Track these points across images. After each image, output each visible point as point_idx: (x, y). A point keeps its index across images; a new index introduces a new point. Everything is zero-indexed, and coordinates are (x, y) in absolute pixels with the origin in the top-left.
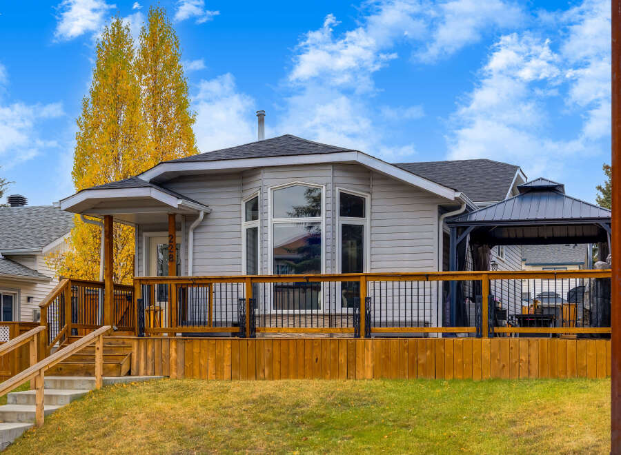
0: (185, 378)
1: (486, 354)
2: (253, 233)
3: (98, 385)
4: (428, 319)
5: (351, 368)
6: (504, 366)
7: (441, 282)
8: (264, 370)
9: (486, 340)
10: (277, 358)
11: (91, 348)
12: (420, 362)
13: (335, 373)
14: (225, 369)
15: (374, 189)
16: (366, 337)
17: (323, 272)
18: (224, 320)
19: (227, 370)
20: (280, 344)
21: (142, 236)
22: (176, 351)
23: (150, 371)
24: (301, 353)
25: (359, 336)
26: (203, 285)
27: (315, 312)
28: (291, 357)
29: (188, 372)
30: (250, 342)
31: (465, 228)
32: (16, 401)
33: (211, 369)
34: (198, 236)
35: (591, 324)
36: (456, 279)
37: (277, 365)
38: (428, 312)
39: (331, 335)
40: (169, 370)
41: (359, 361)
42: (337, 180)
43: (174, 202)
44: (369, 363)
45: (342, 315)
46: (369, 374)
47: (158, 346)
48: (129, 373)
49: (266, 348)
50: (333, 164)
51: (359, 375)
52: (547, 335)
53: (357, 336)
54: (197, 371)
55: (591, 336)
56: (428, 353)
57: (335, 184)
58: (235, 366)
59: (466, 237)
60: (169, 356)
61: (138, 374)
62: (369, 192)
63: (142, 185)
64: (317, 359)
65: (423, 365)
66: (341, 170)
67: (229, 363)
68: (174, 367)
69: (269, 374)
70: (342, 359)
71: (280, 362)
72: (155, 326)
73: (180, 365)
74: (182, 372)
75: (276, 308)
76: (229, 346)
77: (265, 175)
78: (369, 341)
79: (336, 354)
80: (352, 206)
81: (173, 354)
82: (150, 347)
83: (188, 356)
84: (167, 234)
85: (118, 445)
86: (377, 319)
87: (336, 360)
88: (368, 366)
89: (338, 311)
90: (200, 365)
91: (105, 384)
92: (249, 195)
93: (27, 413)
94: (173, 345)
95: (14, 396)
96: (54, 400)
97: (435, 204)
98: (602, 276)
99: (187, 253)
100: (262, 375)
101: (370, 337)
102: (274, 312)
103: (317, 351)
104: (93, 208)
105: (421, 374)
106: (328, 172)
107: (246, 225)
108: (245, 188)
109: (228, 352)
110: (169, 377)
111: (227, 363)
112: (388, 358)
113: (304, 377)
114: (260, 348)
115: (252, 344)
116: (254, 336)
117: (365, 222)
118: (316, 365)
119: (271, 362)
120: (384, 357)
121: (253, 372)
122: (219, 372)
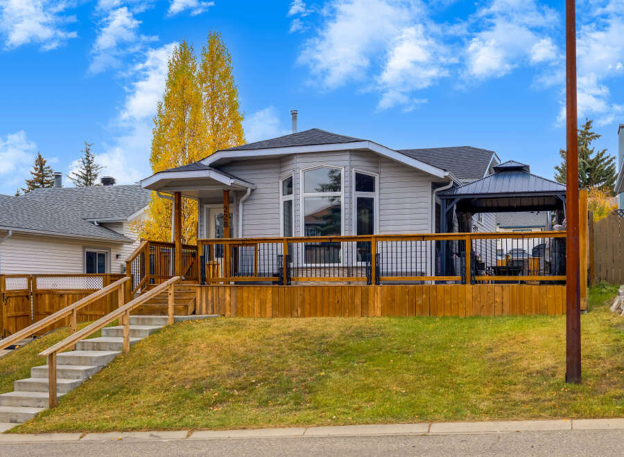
0: (236, 317)
1: (469, 297)
2: (288, 204)
3: (170, 322)
4: (423, 270)
5: (365, 308)
6: (483, 306)
7: (434, 242)
8: (297, 311)
9: (469, 286)
10: (307, 301)
11: (165, 294)
12: (418, 303)
13: (352, 312)
14: (267, 310)
15: (382, 170)
16: (376, 284)
17: (343, 234)
18: (266, 272)
19: (269, 310)
20: (310, 291)
21: (203, 207)
22: (230, 295)
23: (210, 311)
24: (326, 297)
25: (371, 284)
26: (251, 245)
27: (336, 265)
28: (319, 300)
29: (239, 312)
30: (286, 289)
31: (452, 200)
32: (108, 334)
33: (257, 309)
34: (246, 207)
35: (550, 273)
36: (445, 239)
37: (307, 307)
38: (424, 265)
39: (349, 283)
40: (225, 311)
41: (371, 302)
42: (353, 163)
43: (228, 181)
44: (378, 304)
45: (357, 267)
46: (379, 313)
47: (216, 291)
48: (194, 313)
49: (299, 294)
50: (350, 151)
51: (371, 313)
52: (516, 282)
53: (369, 283)
54: (246, 312)
55: (551, 283)
56: (424, 296)
57: (351, 167)
58: (275, 307)
59: (453, 207)
60: (225, 299)
61: (201, 313)
62: (378, 173)
63: (203, 168)
64: (338, 301)
65: (420, 305)
66: (356, 155)
67: (271, 305)
68: (228, 308)
69: (302, 313)
70: (358, 301)
71: (309, 304)
72: (213, 277)
73: (233, 306)
74: (234, 312)
75: (306, 262)
76: (270, 292)
77: (297, 160)
78: (379, 288)
79: (353, 298)
80: (365, 183)
81: (228, 298)
82: (210, 292)
83: (239, 300)
84: (222, 205)
85: (186, 367)
86: (385, 271)
87: (353, 302)
88: (377, 307)
89: (355, 265)
90: (249, 306)
91: (176, 321)
92: (286, 175)
93: (116, 343)
94: (228, 291)
95: (107, 331)
96: (137, 334)
97: (428, 181)
98: (559, 236)
99: (238, 220)
100: (296, 314)
101: (379, 284)
102: (305, 265)
103: (338, 295)
104: (166, 186)
105: (418, 312)
106: (347, 157)
107: (283, 199)
109: (270, 296)
110: (224, 315)
111: (269, 305)
112: (393, 300)
113: (329, 315)
114: (294, 293)
115: (288, 290)
116: (290, 284)
117: (375, 195)
118: (337, 306)
119: (303, 304)
120: (390, 299)
121: (289, 312)
122: (263, 312)
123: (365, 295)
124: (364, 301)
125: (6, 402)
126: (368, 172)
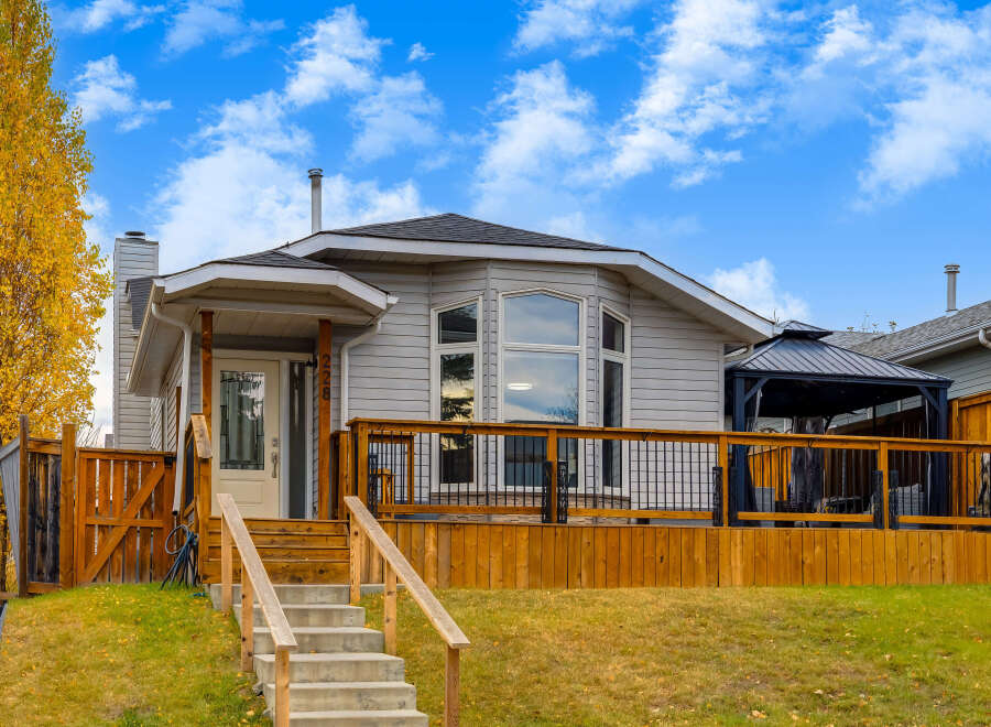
0: (450, 587)
1: (891, 551)
6: (913, 568)
8: (580, 575)
9: (890, 533)
10: (601, 555)
12: (807, 562)
13: (691, 578)
14: (519, 573)
15: (637, 312)
16: (731, 525)
19: (522, 574)
20: (606, 535)
22: (437, 544)
24: (639, 550)
25: (721, 525)
28: (624, 554)
29: (456, 577)
30: (559, 531)
31: (755, 380)
33: (496, 572)
34: (355, 361)
37: (601, 568)
41: (723, 560)
42: (602, 292)
43: (380, 300)
44: (737, 563)
46: (738, 579)
47: (405, 534)
49: (585, 540)
51: (724, 581)
53: (718, 523)
54: (471, 575)
56: (818, 549)
57: (600, 299)
58: (535, 567)
60: (424, 550)
62: (630, 316)
64: (662, 558)
65: (811, 566)
67: (525, 564)
68: (432, 569)
69: (589, 580)
70: (700, 555)
71: (606, 562)
73: (443, 566)
74: (446, 577)
76: (525, 536)
77: (491, 272)
78: (737, 532)
79: (691, 550)
81: (431, 548)
83: (457, 553)
87: (690, 559)
88: (736, 567)
90: (478, 567)
94: (431, 533)
96: (336, 620)
97: (718, 342)
100: (577, 581)
105: (808, 579)
106: (592, 279)
107: (439, 350)
108: (437, 290)
109: (523, 545)
111: (522, 563)
112: (764, 556)
113: (642, 584)
114: (575, 539)
115: (563, 534)
116: (565, 522)
117: (625, 358)
118: (661, 567)
119: (592, 562)
120: (757, 554)
121: (563, 577)
122: (508, 578)
123: (713, 545)
124: (712, 556)
126: (617, 313)
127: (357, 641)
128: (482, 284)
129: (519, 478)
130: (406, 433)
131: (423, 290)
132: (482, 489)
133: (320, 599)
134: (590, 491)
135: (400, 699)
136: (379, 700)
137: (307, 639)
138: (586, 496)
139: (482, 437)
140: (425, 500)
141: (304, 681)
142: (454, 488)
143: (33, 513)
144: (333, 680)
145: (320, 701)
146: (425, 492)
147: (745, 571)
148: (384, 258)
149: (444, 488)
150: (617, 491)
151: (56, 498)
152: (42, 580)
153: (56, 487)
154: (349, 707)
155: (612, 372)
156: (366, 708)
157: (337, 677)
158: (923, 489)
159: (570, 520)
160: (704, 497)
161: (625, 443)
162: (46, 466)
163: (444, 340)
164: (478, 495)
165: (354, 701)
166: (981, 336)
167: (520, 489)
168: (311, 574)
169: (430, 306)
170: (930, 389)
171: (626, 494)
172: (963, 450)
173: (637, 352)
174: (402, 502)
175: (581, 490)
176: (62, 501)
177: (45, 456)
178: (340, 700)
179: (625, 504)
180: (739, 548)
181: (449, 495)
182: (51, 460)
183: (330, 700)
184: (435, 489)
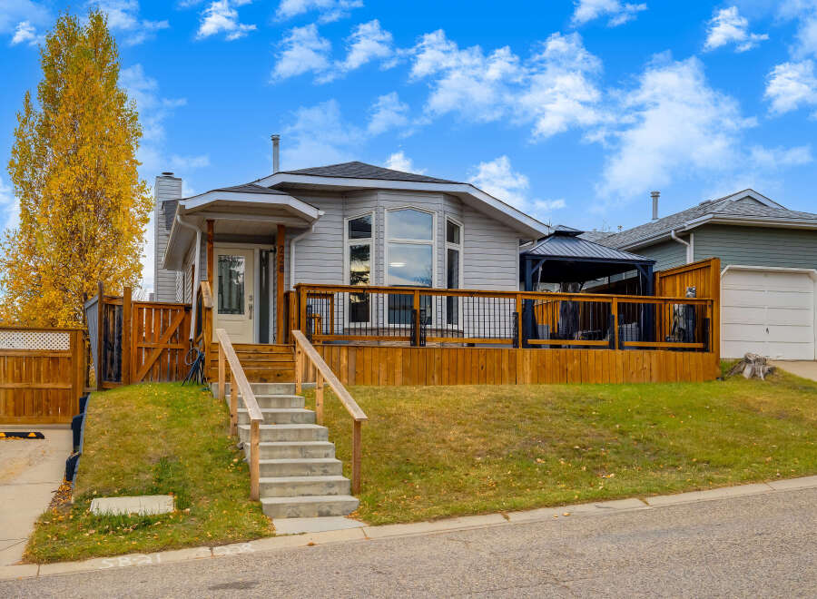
0: (355, 384)
1: (620, 363)
6: (633, 373)
8: (433, 377)
9: (619, 352)
10: (446, 366)
12: (569, 370)
13: (500, 379)
14: (397, 376)
15: (467, 220)
16: (523, 347)
19: (399, 377)
20: (449, 353)
22: (348, 358)
24: (469, 362)
25: (518, 347)
28: (460, 364)
29: (359, 378)
30: (421, 351)
31: (537, 261)
33: (383, 376)
34: (299, 249)
37: (445, 373)
41: (519, 368)
42: (447, 209)
44: (528, 369)
46: (528, 379)
47: (328, 353)
49: (436, 356)
50: (445, 193)
51: (520, 381)
54: (368, 377)
57: (444, 212)
58: (406, 372)
60: (340, 363)
62: (463, 222)
64: (482, 367)
65: (572, 372)
67: (401, 370)
68: (345, 373)
69: (439, 381)
70: (505, 366)
71: (449, 369)
73: (351, 372)
74: (353, 379)
76: (400, 354)
77: (381, 196)
78: (527, 351)
79: (500, 361)
81: (344, 361)
83: (359, 364)
87: (500, 368)
88: (527, 372)
90: (372, 372)
92: (354, 215)
94: (344, 352)
97: (516, 238)
100: (431, 381)
103: (482, 359)
105: (570, 380)
106: (440, 200)
107: (349, 243)
108: (348, 207)
109: (399, 360)
111: (399, 370)
112: (543, 366)
113: (471, 383)
114: (430, 355)
115: (423, 353)
116: (425, 345)
117: (459, 248)
118: (482, 372)
119: (440, 370)
120: (540, 364)
121: (423, 378)
122: (390, 379)
123: (513, 359)
124: (512, 366)
125: (275, 491)
126: (455, 220)
127: (300, 417)
128: (374, 203)
129: (397, 319)
130: (329, 292)
131: (340, 207)
132: (374, 326)
133: (278, 392)
134: (439, 327)
135: (327, 451)
136: (313, 452)
137: (270, 416)
138: (437, 330)
139: (374, 295)
140: (341, 332)
141: (268, 441)
142: (358, 325)
143: (106, 340)
144: (285, 441)
145: (277, 453)
146: (341, 327)
147: (532, 375)
148: (317, 188)
149: (352, 325)
150: (455, 327)
151: (120, 332)
152: (111, 380)
153: (120, 325)
154: (294, 457)
155: (452, 255)
156: (305, 457)
157: (287, 438)
158: (639, 326)
159: (428, 344)
160: (507, 330)
161: (460, 298)
162: (114, 312)
163: (352, 237)
164: (372, 329)
165: (297, 453)
166: (673, 234)
167: (397, 326)
168: (272, 377)
169: (344, 216)
170: (642, 266)
171: (461, 328)
172: (663, 303)
173: (468, 244)
174: (327, 334)
175: (434, 327)
176: (123, 333)
177: (113, 306)
178: (290, 452)
179: (460, 335)
180: (529, 360)
181: (355, 329)
182: (117, 309)
183: (283, 452)
184: (346, 326)
